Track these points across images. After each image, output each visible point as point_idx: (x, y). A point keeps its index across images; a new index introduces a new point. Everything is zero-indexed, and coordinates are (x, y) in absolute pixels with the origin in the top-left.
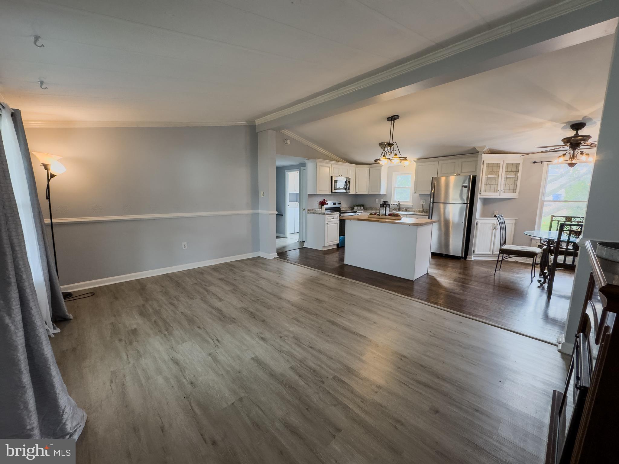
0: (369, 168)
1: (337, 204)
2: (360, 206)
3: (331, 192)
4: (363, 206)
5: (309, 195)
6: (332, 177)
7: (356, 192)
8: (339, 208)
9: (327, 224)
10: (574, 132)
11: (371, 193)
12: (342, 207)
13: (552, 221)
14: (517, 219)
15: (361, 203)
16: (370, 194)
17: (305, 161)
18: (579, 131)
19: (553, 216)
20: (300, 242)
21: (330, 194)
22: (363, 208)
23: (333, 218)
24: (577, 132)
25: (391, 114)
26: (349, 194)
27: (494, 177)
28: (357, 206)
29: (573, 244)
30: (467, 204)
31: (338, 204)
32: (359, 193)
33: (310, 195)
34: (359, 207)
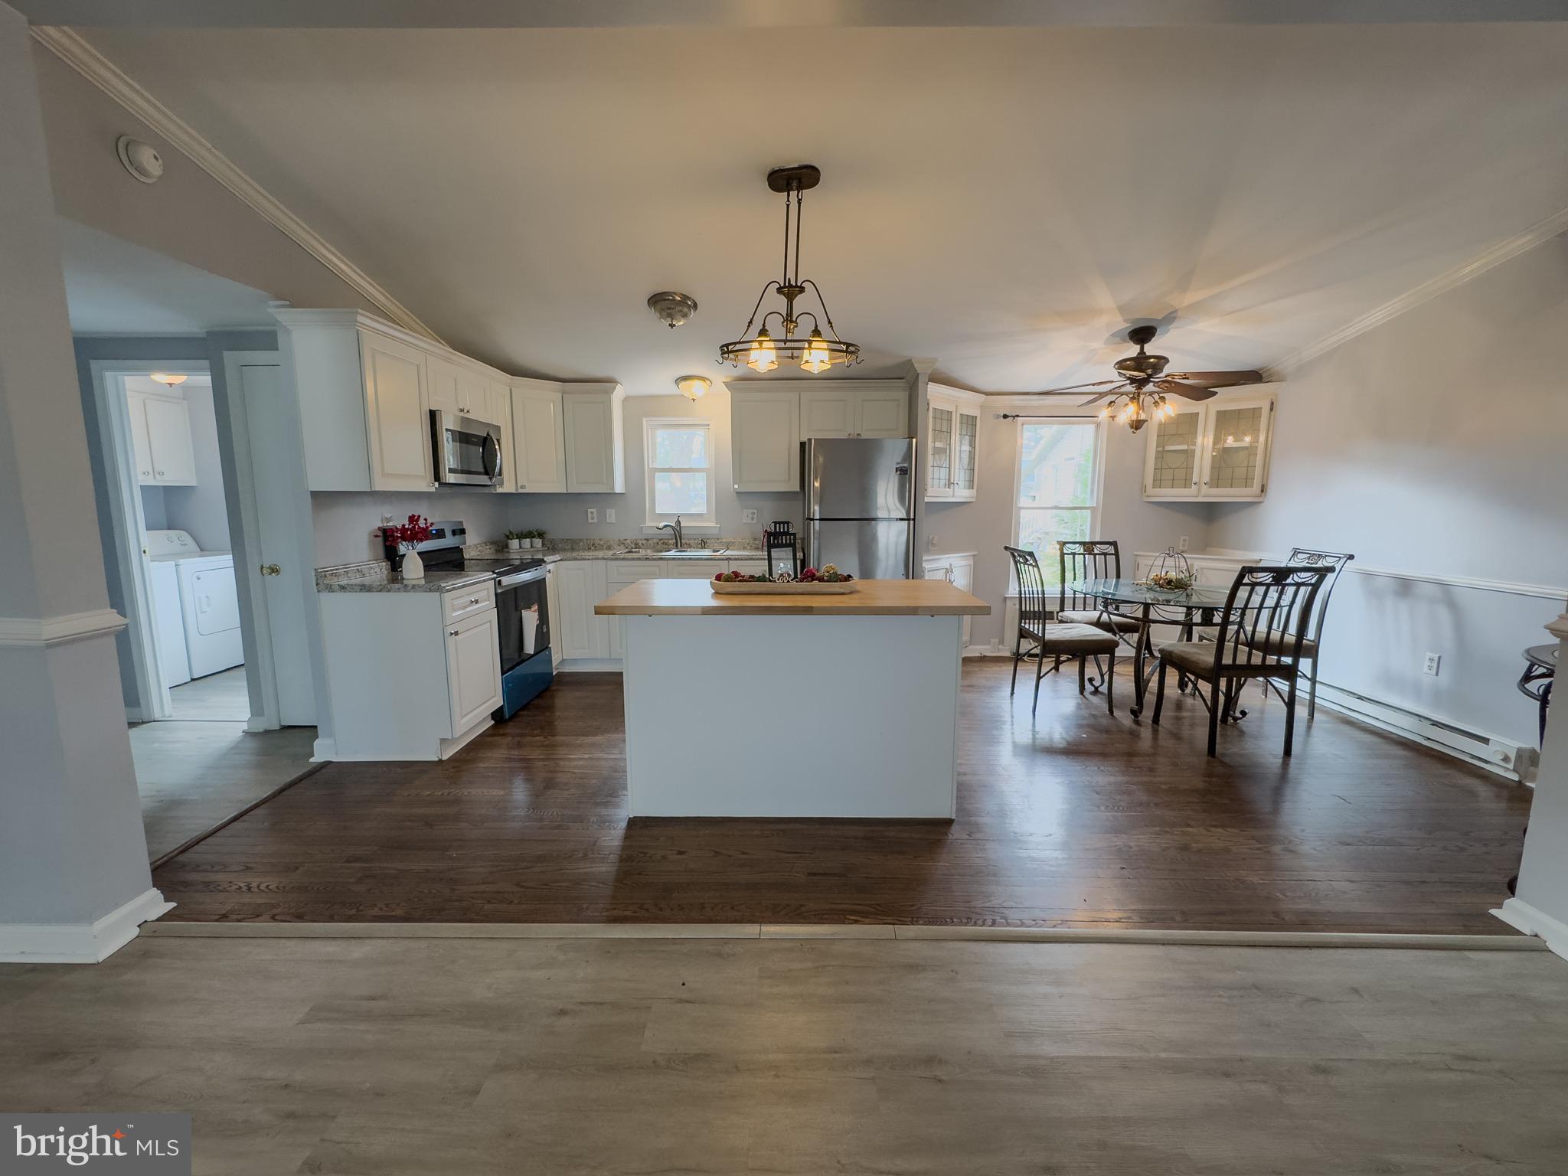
0: (560, 395)
1: (448, 534)
2: (530, 535)
3: (437, 484)
4: (541, 535)
5: (316, 495)
6: (433, 415)
7: (519, 486)
8: (458, 550)
9: (456, 633)
10: (1138, 348)
11: (575, 489)
12: (467, 544)
13: (1062, 555)
14: (976, 553)
15: (532, 527)
16: (569, 492)
17: (272, 310)
18: (1145, 346)
19: (1063, 544)
20: (267, 732)
21: (433, 490)
22: (543, 545)
23: (477, 602)
24: (1142, 348)
25: (792, 157)
26: (500, 490)
27: (942, 446)
28: (521, 536)
29: (1203, 612)
30: (909, 520)
31: (454, 533)
32: (530, 489)
33: (323, 499)
34: (528, 540)
